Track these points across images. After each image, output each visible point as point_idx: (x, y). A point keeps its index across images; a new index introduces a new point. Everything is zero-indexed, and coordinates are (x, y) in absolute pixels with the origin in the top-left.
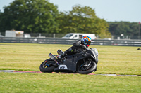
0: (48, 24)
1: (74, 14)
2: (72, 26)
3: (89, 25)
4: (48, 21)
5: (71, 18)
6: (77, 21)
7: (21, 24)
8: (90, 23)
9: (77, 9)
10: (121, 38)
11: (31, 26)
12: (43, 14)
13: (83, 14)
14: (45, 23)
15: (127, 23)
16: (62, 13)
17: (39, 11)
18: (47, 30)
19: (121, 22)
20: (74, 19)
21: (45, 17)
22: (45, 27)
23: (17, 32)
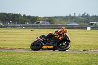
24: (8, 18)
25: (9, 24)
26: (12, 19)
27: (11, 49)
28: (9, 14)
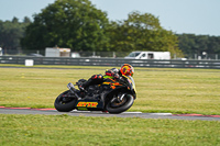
0: (94, 38)
1: (130, 24)
2: (128, 40)
3: (151, 40)
4: (95, 34)
5: (126, 30)
6: (135, 35)
7: (58, 38)
8: (153, 36)
9: (135, 17)
10: (203, 57)
11: (72, 40)
12: (88, 24)
13: (143, 25)
14: (91, 36)
15: (191, 36)
16: (114, 23)
17: (82, 20)
18: (93, 46)
19: (184, 35)
20: (130, 31)
21: (90, 29)
22: (90, 42)
23: (62, 50)
24: (197, 47)
25: (200, 58)
26: (206, 48)
27: (205, 116)
28: (201, 36)
